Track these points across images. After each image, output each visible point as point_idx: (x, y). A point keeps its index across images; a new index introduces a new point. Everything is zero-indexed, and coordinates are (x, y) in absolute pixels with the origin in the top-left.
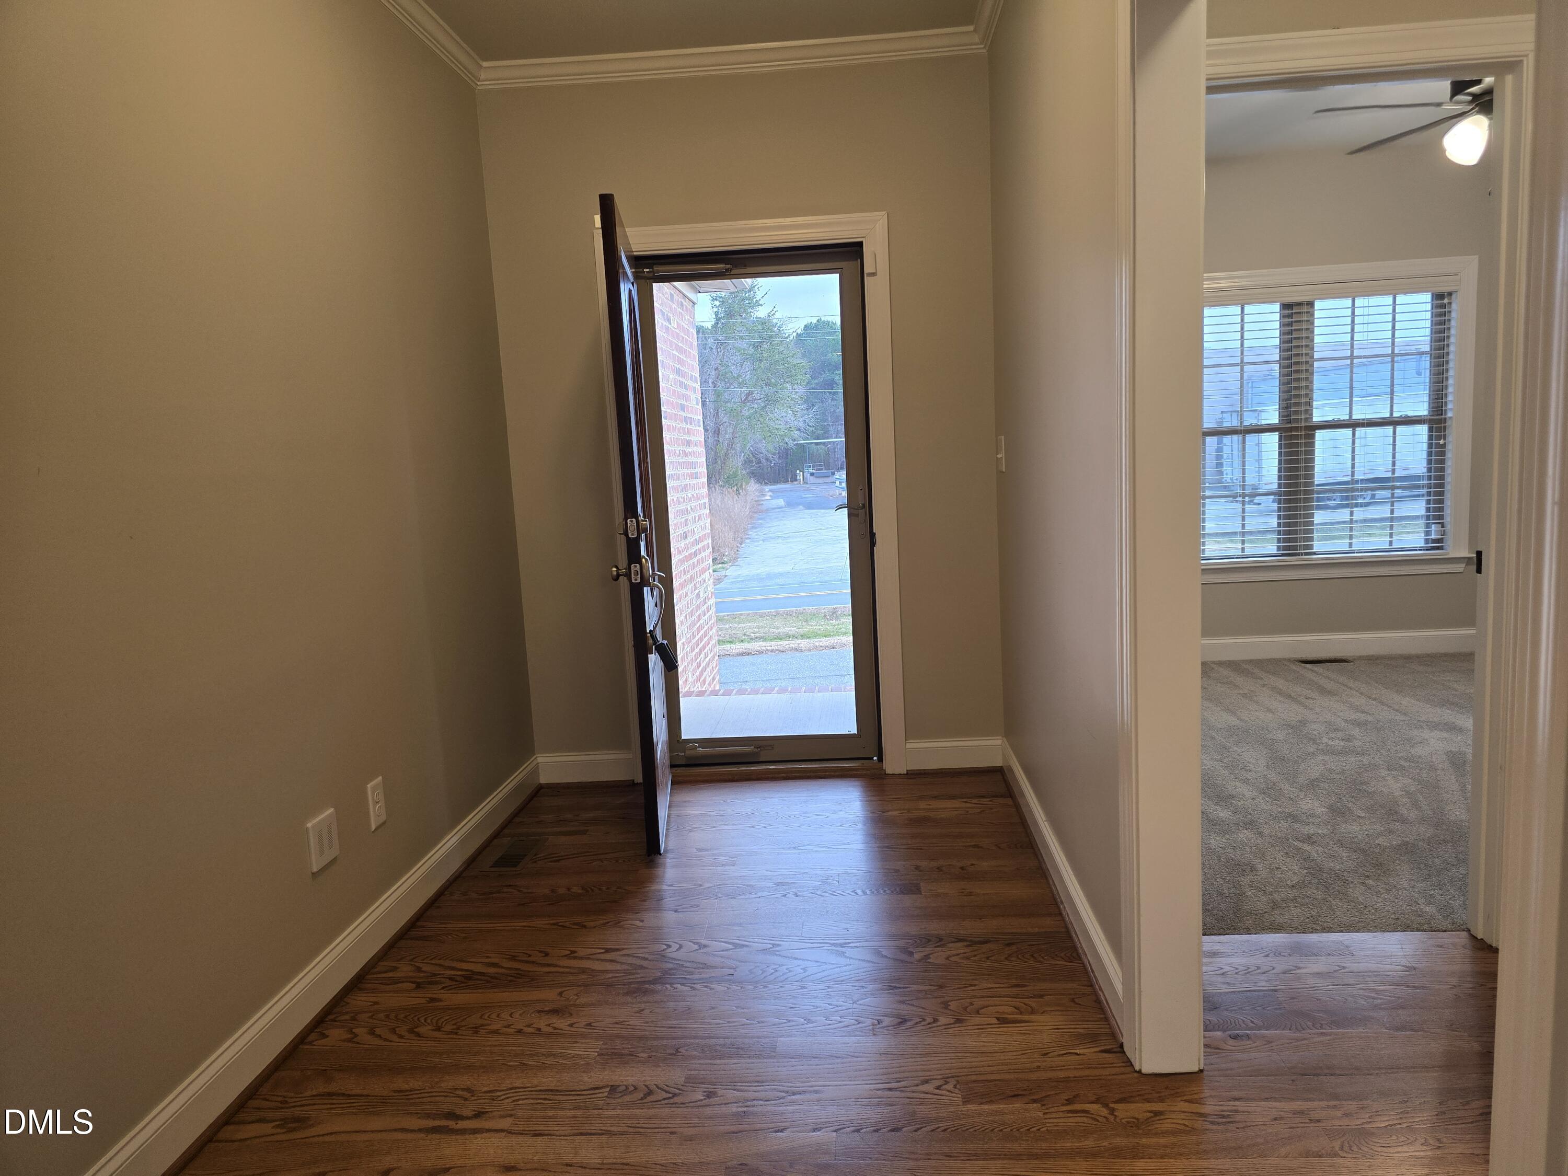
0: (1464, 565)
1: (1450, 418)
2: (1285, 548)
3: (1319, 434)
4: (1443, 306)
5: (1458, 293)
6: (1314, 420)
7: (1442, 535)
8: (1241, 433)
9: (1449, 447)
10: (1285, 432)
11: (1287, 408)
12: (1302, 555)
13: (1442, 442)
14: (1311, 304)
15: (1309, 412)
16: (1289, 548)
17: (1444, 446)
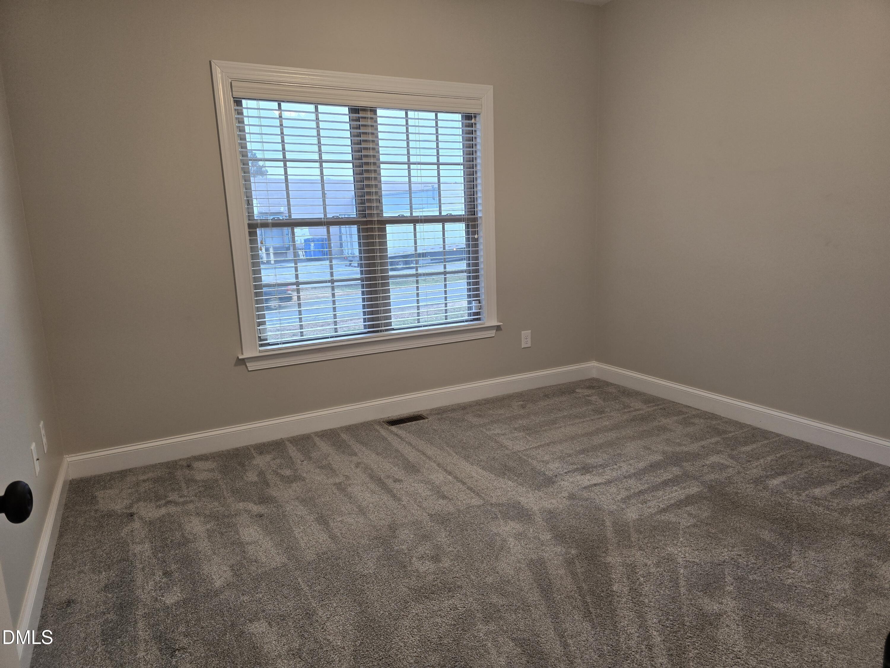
0: (495, 331)
1: (480, 217)
2: (370, 326)
3: (389, 228)
4: (471, 125)
5: (481, 114)
6: (384, 215)
7: (479, 309)
8: (325, 225)
9: (481, 241)
10: (362, 225)
11: (362, 203)
12: (383, 332)
13: (476, 236)
14: (374, 111)
15: (380, 208)
16: (373, 326)
17: (477, 240)
